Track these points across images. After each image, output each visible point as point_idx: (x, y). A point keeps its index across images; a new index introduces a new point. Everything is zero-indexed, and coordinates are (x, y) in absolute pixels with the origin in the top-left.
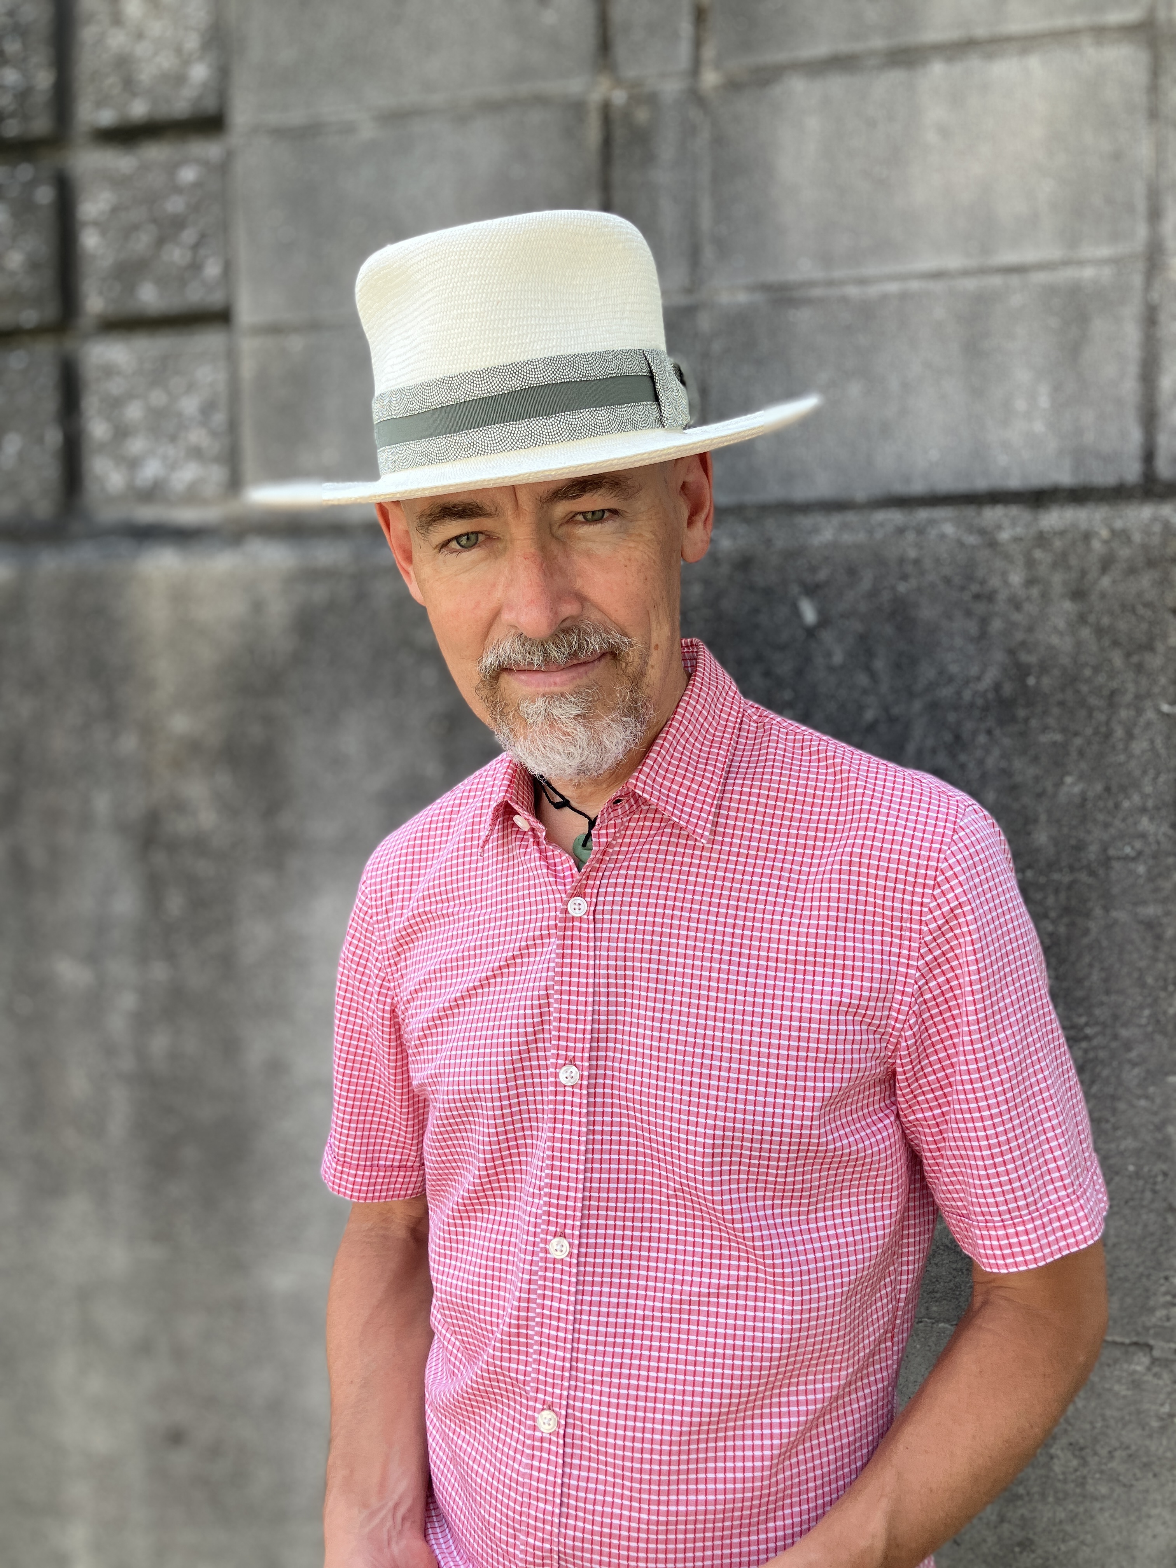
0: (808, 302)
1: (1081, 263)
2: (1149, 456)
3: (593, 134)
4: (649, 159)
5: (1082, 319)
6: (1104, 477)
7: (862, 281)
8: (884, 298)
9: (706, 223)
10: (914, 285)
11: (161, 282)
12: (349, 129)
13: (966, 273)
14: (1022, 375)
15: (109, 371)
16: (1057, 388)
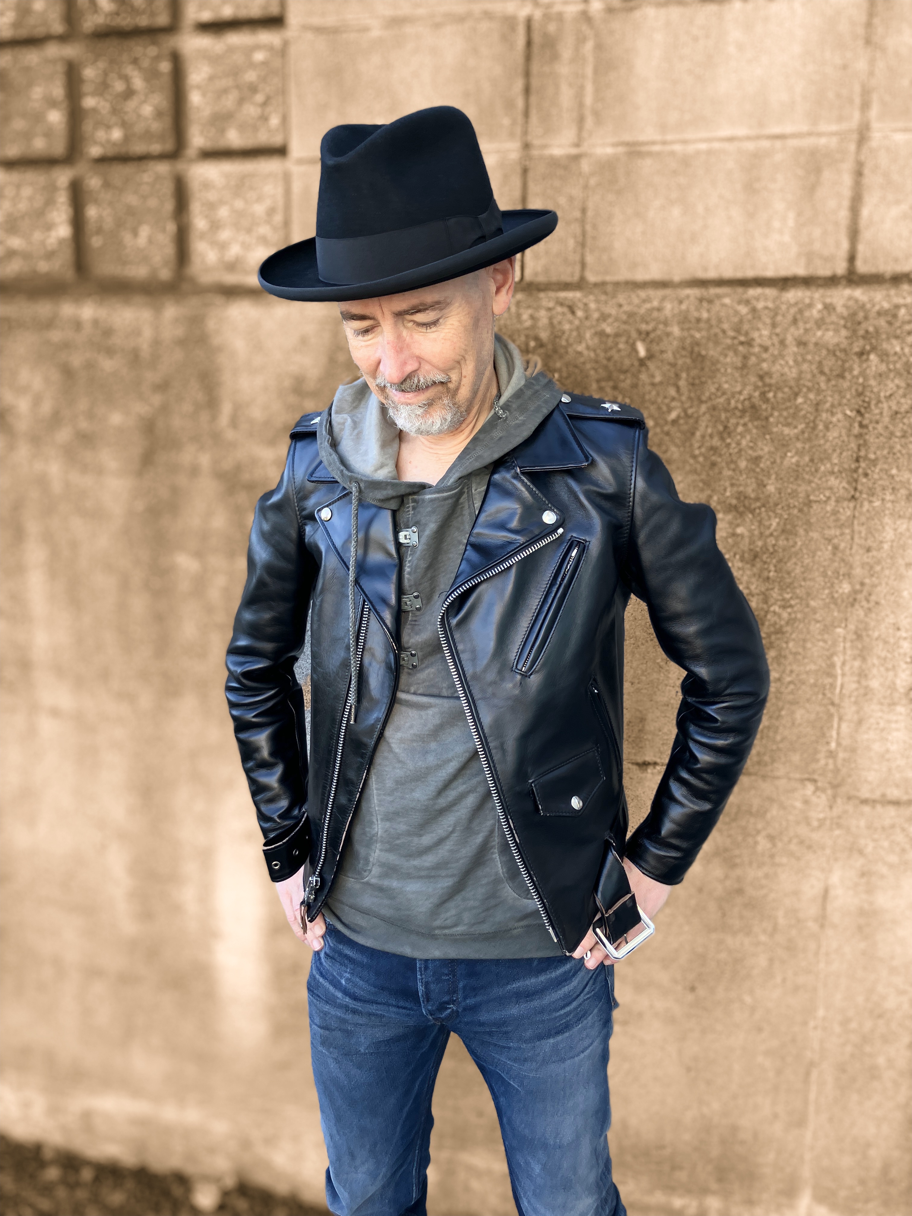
0: (649, 154)
1: (820, 135)
2: (852, 258)
3: (520, 41)
4: (555, 57)
5: (818, 171)
6: (824, 271)
7: (685, 142)
8: (698, 153)
9: (588, 100)
10: (716, 145)
11: (242, 128)
12: (365, 29)
13: (748, 138)
14: (779, 206)
15: (207, 185)
16: (799, 214)
